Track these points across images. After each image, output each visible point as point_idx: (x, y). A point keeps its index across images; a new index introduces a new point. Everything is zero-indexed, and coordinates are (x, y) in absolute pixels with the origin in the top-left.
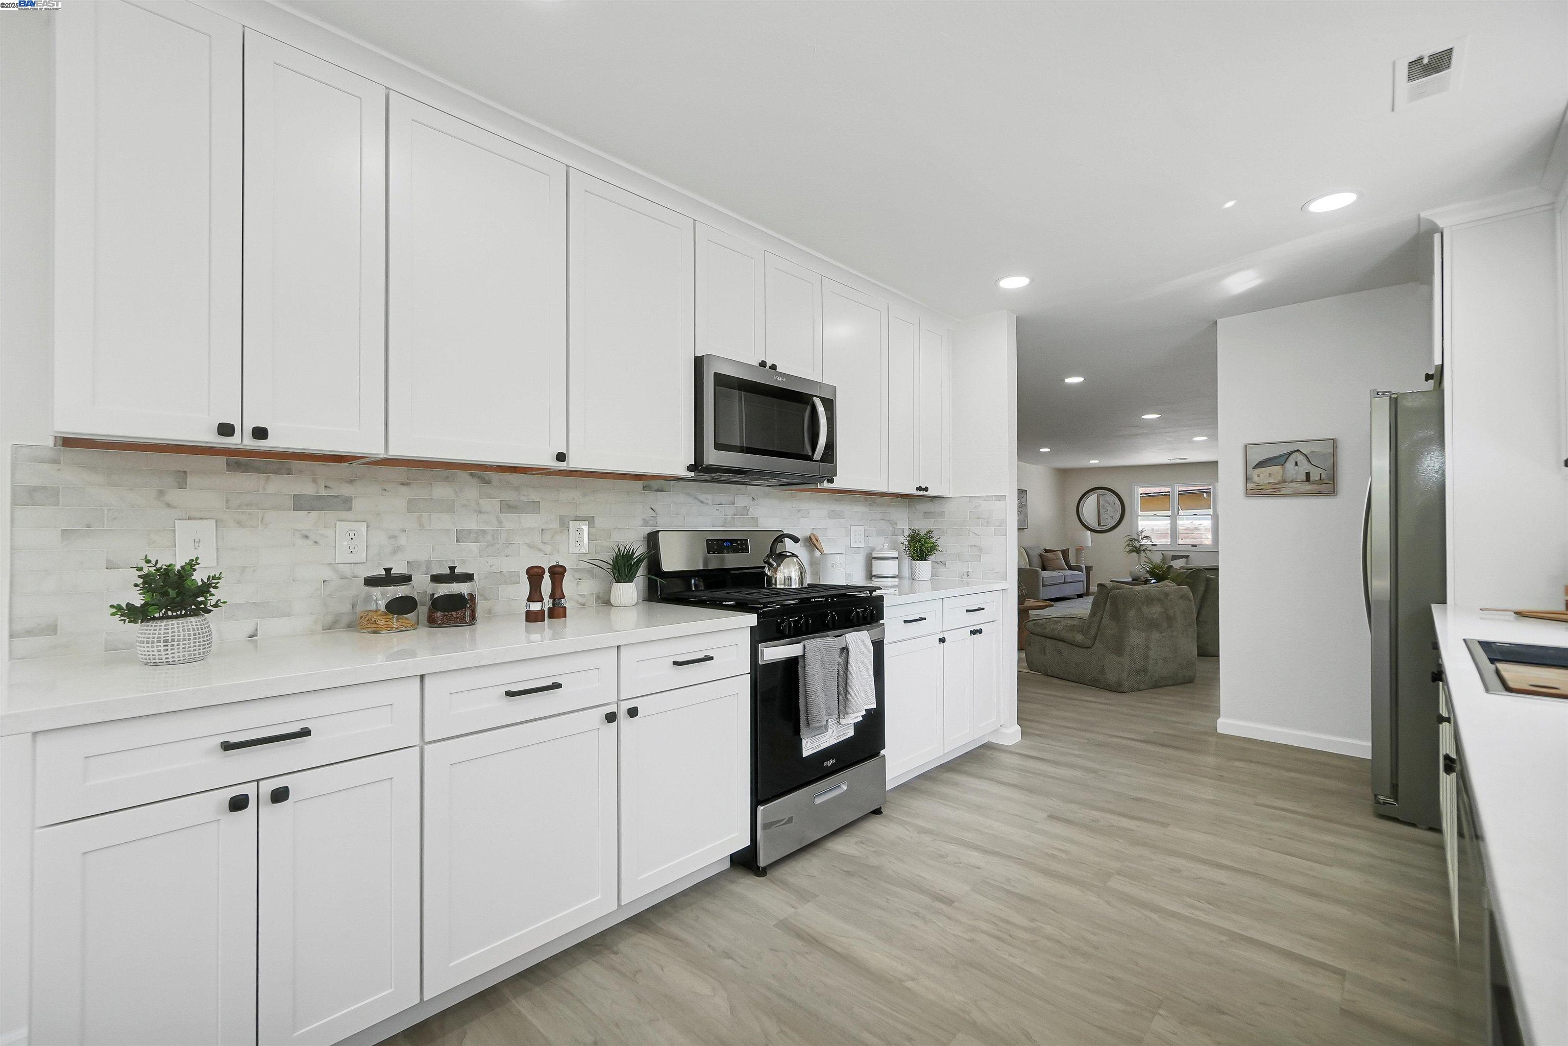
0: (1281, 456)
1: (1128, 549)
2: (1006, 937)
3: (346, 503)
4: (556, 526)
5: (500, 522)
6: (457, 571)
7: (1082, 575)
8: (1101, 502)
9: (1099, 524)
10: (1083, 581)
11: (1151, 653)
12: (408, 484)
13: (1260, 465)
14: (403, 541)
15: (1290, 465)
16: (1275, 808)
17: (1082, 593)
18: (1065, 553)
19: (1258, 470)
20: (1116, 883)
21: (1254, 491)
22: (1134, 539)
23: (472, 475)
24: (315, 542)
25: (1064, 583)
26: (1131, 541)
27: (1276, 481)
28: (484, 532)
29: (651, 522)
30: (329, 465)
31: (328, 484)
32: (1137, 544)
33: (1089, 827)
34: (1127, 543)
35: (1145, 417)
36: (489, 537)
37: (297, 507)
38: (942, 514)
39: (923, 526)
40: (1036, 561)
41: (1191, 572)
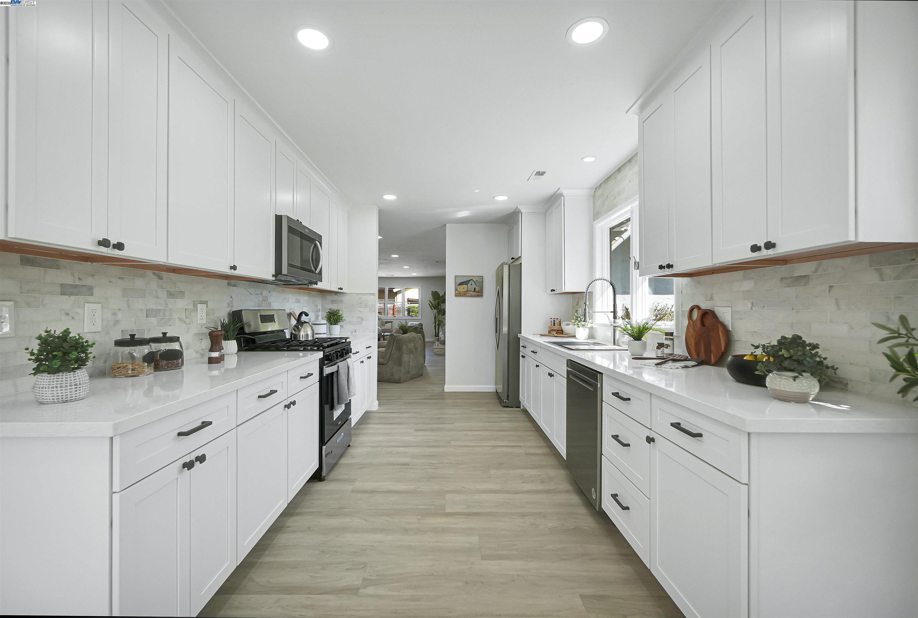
0: (467, 281)
2: (435, 467)
3: (90, 290)
4: (191, 307)
5: (167, 304)
6: (168, 335)
11: (411, 364)
12: (122, 278)
13: (461, 284)
14: (119, 316)
15: (469, 285)
16: (477, 411)
19: (460, 286)
20: (453, 443)
21: (458, 294)
23: (154, 274)
24: (73, 318)
27: (465, 291)
28: (159, 310)
29: (231, 305)
30: (81, 263)
31: (80, 277)
33: (431, 430)
35: (392, 256)
36: (162, 314)
37: (63, 293)
38: (341, 301)
39: (335, 307)
41: (414, 328)
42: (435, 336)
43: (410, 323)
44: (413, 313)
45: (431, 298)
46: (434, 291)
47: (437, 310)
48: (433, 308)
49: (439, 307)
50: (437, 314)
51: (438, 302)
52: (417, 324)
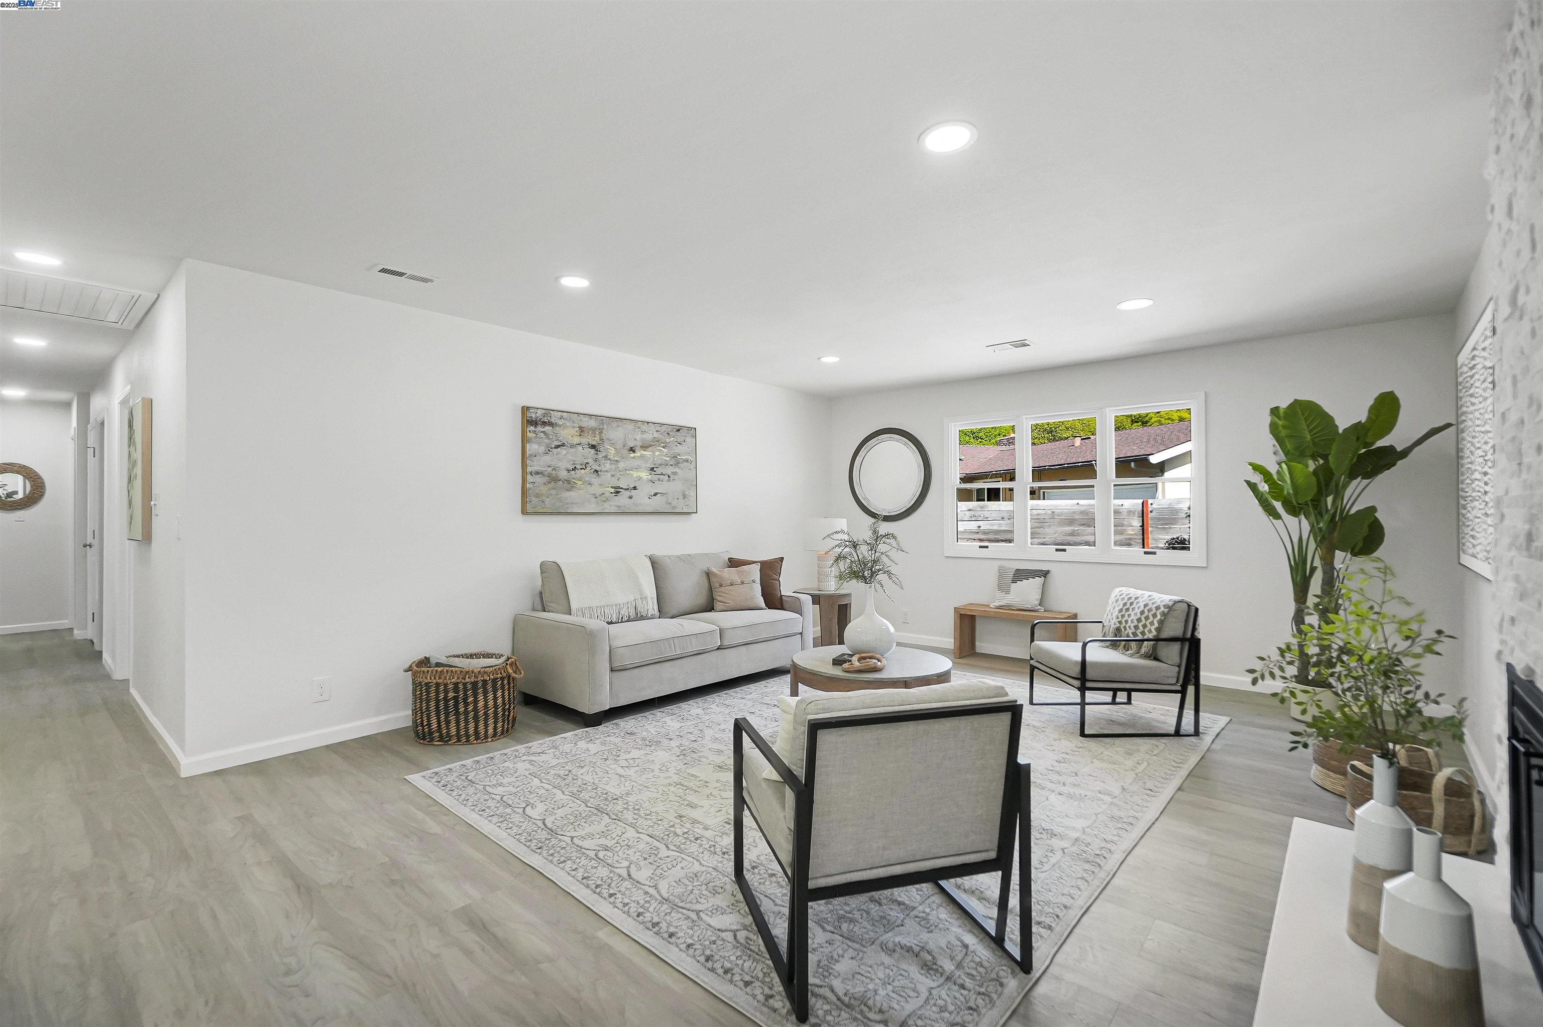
7: (799, 622)
18: (771, 569)
40: (689, 592)
42: (1302, 677)
45: (1267, 451)
46: (1284, 404)
47: (1313, 518)
48: (1278, 505)
49: (1330, 500)
50: (1312, 545)
51: (1315, 472)
52: (1158, 608)
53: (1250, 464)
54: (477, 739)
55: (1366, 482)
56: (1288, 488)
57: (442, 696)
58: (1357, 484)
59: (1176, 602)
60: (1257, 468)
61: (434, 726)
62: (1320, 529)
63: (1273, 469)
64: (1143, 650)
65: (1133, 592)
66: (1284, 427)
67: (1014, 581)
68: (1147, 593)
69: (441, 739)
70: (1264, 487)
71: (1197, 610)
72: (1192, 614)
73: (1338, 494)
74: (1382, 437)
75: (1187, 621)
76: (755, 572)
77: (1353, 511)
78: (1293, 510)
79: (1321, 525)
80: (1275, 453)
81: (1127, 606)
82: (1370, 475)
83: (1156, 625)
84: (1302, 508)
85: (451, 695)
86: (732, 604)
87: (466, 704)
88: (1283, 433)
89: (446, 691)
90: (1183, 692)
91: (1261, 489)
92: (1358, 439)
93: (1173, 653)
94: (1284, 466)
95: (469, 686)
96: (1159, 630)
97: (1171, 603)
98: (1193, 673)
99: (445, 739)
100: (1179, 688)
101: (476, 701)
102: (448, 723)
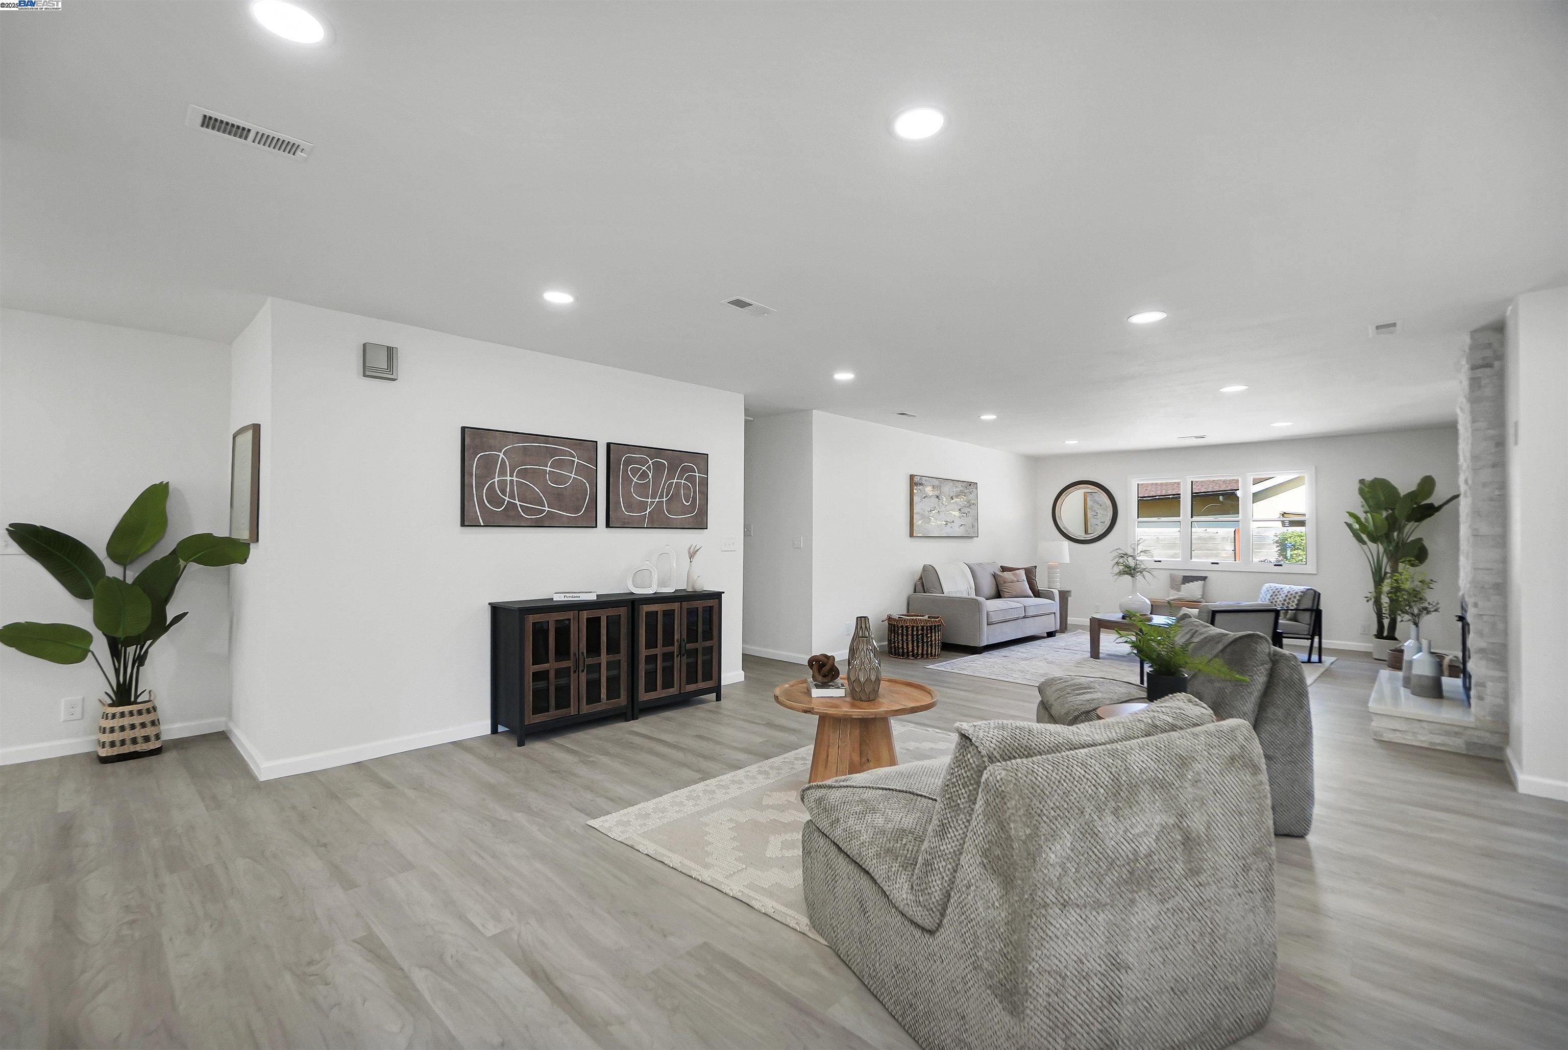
1: (1117, 569)
7: (1055, 606)
8: (1089, 503)
9: (1086, 532)
10: (1055, 613)
17: (1054, 630)
18: (1030, 573)
22: (1126, 554)
25: (1024, 617)
26: (1122, 557)
32: (1131, 563)
34: (1116, 560)
40: (988, 586)
42: (1379, 635)
43: (1267, 585)
44: (1296, 552)
45: (1357, 505)
46: (1369, 478)
47: (1385, 544)
48: (1364, 537)
49: (1395, 534)
50: (1385, 560)
51: (1387, 518)
52: (1296, 593)
53: (1347, 512)
54: (931, 656)
55: (1417, 524)
56: (1371, 526)
57: (915, 633)
58: (1410, 526)
59: (1308, 590)
60: (1351, 515)
61: (910, 649)
62: (1390, 551)
63: (1362, 516)
64: (1288, 616)
65: (1279, 586)
66: (1368, 492)
67: (1183, 583)
68: (1288, 586)
69: (913, 656)
70: (1357, 526)
71: (1319, 594)
72: (1317, 596)
73: (1400, 531)
74: (1425, 499)
75: (1314, 600)
76: (1022, 573)
77: (1409, 541)
78: (1374, 540)
79: (1391, 548)
80: (1362, 506)
81: (1276, 593)
82: (1419, 519)
83: (1296, 602)
84: (1378, 539)
85: (920, 632)
86: (1014, 593)
87: (927, 638)
88: (1368, 495)
89: (917, 630)
90: (1312, 639)
91: (1355, 527)
92: (1412, 501)
93: (1306, 617)
94: (1369, 515)
95: (929, 628)
96: (1297, 605)
97: (1305, 590)
98: (1317, 630)
99: (915, 656)
100: (1309, 637)
101: (931, 636)
102: (918, 647)
